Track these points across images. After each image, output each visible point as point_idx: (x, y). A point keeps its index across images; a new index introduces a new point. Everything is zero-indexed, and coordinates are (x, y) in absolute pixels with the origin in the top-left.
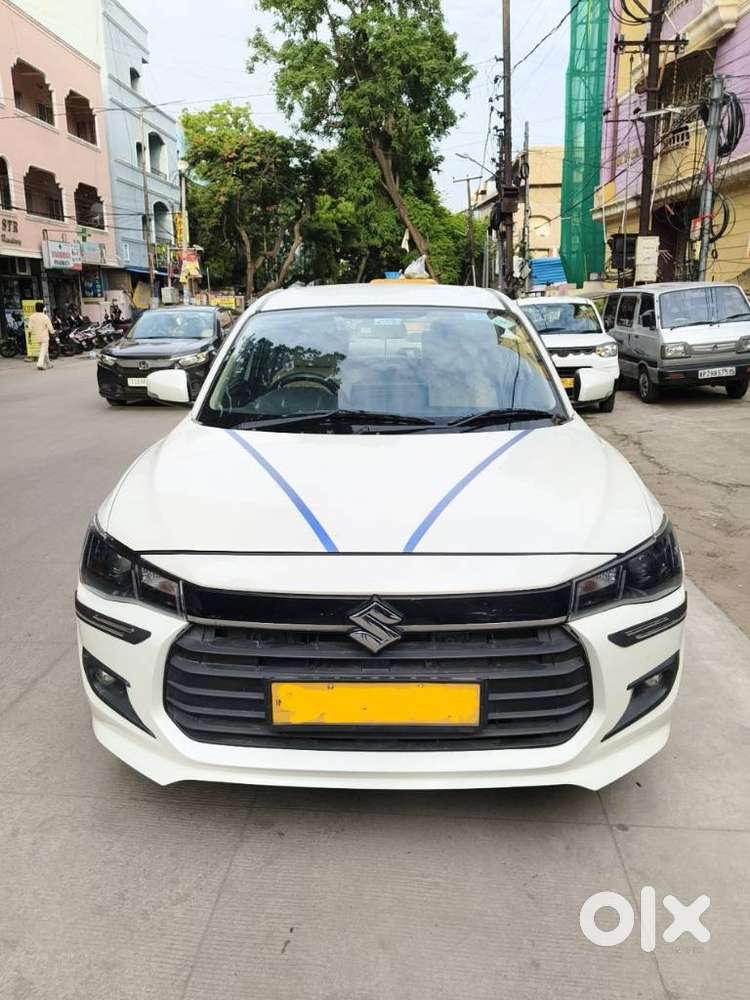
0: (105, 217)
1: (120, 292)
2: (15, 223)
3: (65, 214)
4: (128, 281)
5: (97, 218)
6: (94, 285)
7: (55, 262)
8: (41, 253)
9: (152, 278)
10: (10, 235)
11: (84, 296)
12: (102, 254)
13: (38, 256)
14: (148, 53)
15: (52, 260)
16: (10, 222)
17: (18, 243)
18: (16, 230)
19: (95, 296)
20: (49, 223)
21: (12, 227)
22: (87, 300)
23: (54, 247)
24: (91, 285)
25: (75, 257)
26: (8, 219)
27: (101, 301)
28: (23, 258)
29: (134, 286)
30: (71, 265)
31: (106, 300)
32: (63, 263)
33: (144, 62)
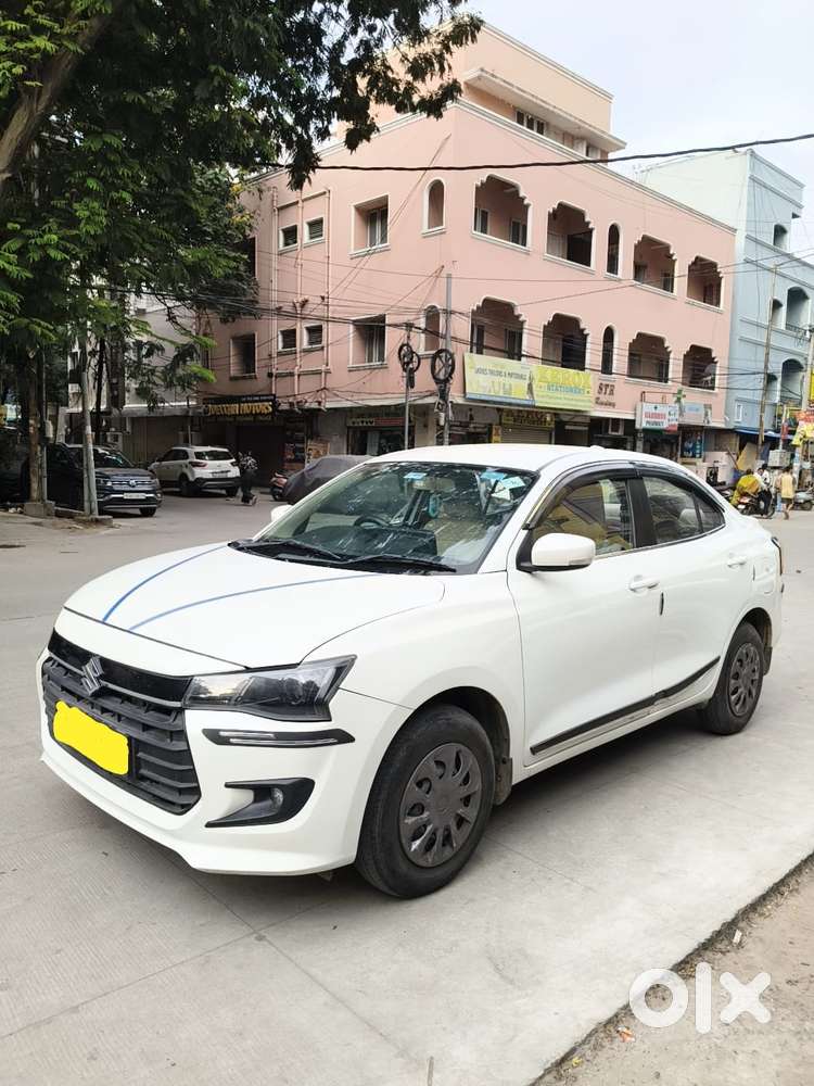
0: (717, 377)
1: (723, 455)
2: (613, 386)
3: (670, 376)
4: (735, 441)
5: (709, 378)
6: (695, 445)
7: (648, 422)
8: (635, 414)
9: (761, 439)
10: (603, 398)
11: (682, 456)
12: (706, 415)
13: (631, 417)
14: (800, 207)
15: (645, 420)
16: (607, 385)
17: (613, 405)
18: (612, 393)
19: (694, 456)
20: (649, 385)
21: (608, 390)
22: (684, 460)
23: (648, 408)
24: (691, 446)
25: (671, 417)
26: (604, 383)
27: (699, 462)
28: (618, 420)
29: (741, 448)
30: (665, 425)
31: (704, 461)
32: (656, 423)
33: (795, 216)
